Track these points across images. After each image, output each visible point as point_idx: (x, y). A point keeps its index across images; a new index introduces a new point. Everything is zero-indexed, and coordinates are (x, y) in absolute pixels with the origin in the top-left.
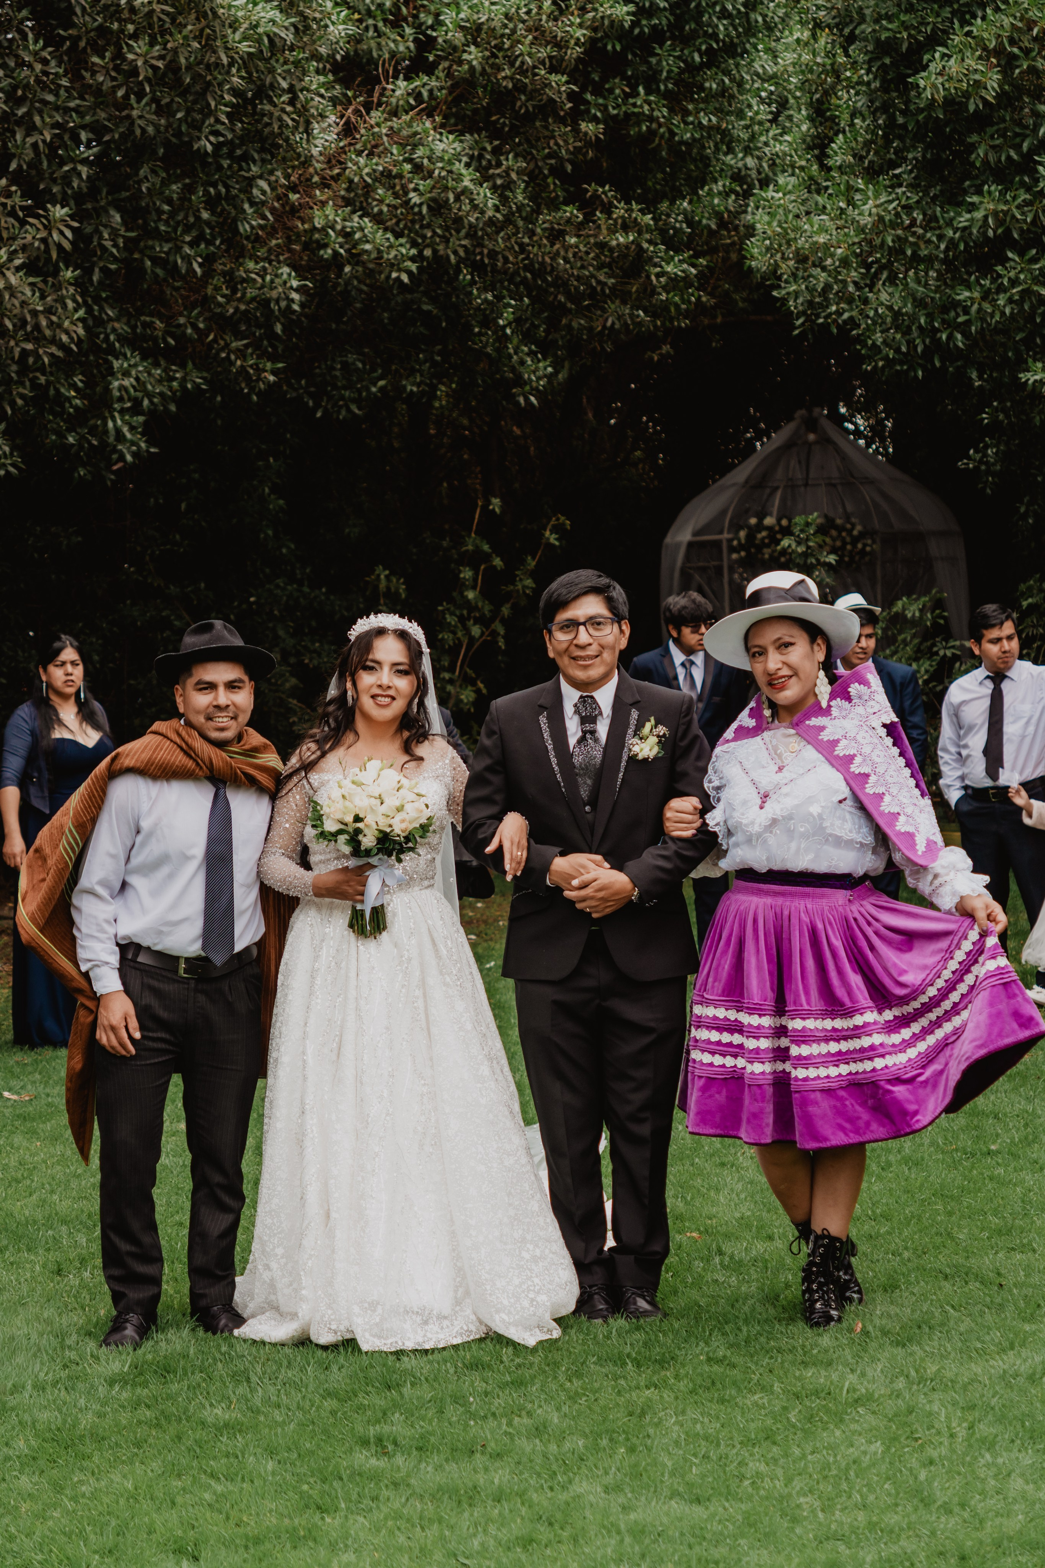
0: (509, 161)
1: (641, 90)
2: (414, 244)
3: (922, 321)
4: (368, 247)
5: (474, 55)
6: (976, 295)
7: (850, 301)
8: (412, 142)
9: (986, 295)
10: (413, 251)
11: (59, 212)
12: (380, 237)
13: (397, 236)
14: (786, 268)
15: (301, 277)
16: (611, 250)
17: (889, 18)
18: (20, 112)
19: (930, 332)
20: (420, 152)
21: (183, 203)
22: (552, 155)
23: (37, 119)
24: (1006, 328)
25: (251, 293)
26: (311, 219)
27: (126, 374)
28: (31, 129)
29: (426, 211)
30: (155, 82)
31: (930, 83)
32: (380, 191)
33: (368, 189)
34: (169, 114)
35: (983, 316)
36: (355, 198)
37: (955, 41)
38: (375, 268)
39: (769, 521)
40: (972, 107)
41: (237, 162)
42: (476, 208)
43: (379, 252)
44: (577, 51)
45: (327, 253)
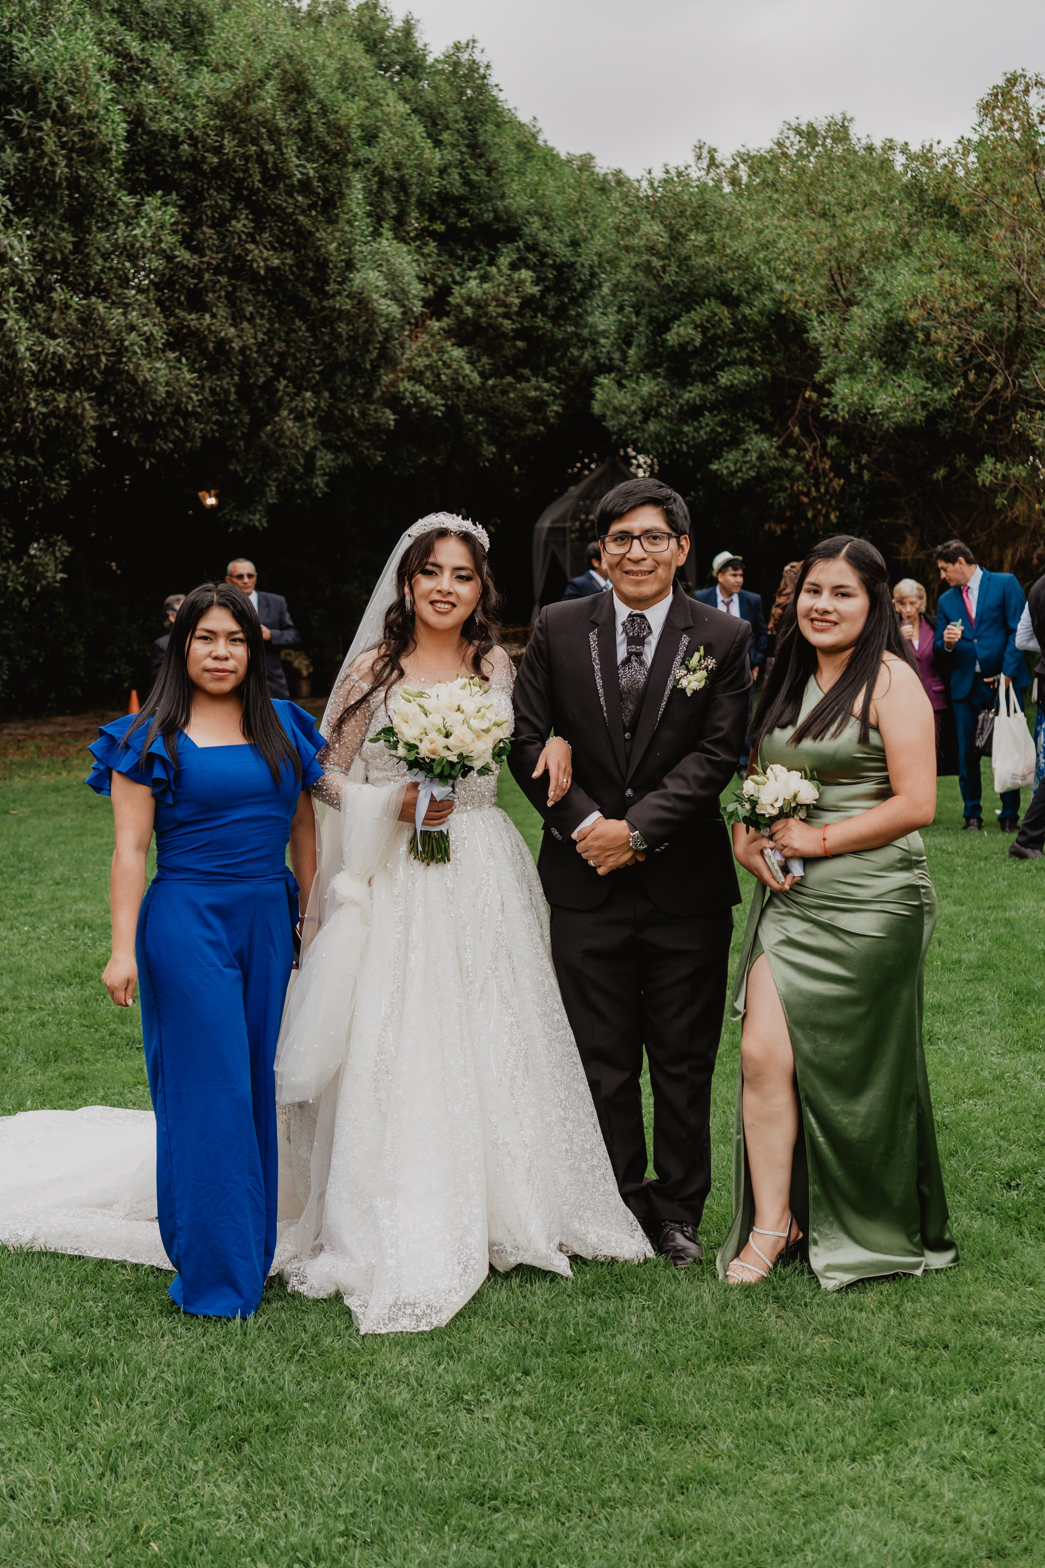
0: (485, 359)
1: (539, 315)
2: (443, 398)
3: (669, 438)
4: (423, 400)
5: (469, 311)
6: (691, 429)
7: (637, 428)
8: (441, 351)
9: (696, 430)
10: (443, 402)
11: (308, 394)
12: (429, 395)
13: (436, 394)
14: (608, 413)
15: (394, 414)
16: (528, 398)
17: (656, 307)
18: (292, 351)
19: (672, 444)
20: (446, 357)
21: (351, 387)
22: (505, 356)
23: (298, 355)
24: (706, 443)
25: (372, 421)
26: (397, 387)
27: (322, 459)
28: (295, 359)
29: (448, 384)
30: (347, 340)
31: (672, 338)
32: (428, 374)
33: (421, 373)
34: (352, 353)
35: (694, 438)
36: (416, 376)
37: (683, 319)
38: (426, 410)
39: (591, 517)
40: (690, 348)
41: (375, 367)
42: (471, 382)
43: (428, 402)
44: (515, 309)
45: (405, 402)
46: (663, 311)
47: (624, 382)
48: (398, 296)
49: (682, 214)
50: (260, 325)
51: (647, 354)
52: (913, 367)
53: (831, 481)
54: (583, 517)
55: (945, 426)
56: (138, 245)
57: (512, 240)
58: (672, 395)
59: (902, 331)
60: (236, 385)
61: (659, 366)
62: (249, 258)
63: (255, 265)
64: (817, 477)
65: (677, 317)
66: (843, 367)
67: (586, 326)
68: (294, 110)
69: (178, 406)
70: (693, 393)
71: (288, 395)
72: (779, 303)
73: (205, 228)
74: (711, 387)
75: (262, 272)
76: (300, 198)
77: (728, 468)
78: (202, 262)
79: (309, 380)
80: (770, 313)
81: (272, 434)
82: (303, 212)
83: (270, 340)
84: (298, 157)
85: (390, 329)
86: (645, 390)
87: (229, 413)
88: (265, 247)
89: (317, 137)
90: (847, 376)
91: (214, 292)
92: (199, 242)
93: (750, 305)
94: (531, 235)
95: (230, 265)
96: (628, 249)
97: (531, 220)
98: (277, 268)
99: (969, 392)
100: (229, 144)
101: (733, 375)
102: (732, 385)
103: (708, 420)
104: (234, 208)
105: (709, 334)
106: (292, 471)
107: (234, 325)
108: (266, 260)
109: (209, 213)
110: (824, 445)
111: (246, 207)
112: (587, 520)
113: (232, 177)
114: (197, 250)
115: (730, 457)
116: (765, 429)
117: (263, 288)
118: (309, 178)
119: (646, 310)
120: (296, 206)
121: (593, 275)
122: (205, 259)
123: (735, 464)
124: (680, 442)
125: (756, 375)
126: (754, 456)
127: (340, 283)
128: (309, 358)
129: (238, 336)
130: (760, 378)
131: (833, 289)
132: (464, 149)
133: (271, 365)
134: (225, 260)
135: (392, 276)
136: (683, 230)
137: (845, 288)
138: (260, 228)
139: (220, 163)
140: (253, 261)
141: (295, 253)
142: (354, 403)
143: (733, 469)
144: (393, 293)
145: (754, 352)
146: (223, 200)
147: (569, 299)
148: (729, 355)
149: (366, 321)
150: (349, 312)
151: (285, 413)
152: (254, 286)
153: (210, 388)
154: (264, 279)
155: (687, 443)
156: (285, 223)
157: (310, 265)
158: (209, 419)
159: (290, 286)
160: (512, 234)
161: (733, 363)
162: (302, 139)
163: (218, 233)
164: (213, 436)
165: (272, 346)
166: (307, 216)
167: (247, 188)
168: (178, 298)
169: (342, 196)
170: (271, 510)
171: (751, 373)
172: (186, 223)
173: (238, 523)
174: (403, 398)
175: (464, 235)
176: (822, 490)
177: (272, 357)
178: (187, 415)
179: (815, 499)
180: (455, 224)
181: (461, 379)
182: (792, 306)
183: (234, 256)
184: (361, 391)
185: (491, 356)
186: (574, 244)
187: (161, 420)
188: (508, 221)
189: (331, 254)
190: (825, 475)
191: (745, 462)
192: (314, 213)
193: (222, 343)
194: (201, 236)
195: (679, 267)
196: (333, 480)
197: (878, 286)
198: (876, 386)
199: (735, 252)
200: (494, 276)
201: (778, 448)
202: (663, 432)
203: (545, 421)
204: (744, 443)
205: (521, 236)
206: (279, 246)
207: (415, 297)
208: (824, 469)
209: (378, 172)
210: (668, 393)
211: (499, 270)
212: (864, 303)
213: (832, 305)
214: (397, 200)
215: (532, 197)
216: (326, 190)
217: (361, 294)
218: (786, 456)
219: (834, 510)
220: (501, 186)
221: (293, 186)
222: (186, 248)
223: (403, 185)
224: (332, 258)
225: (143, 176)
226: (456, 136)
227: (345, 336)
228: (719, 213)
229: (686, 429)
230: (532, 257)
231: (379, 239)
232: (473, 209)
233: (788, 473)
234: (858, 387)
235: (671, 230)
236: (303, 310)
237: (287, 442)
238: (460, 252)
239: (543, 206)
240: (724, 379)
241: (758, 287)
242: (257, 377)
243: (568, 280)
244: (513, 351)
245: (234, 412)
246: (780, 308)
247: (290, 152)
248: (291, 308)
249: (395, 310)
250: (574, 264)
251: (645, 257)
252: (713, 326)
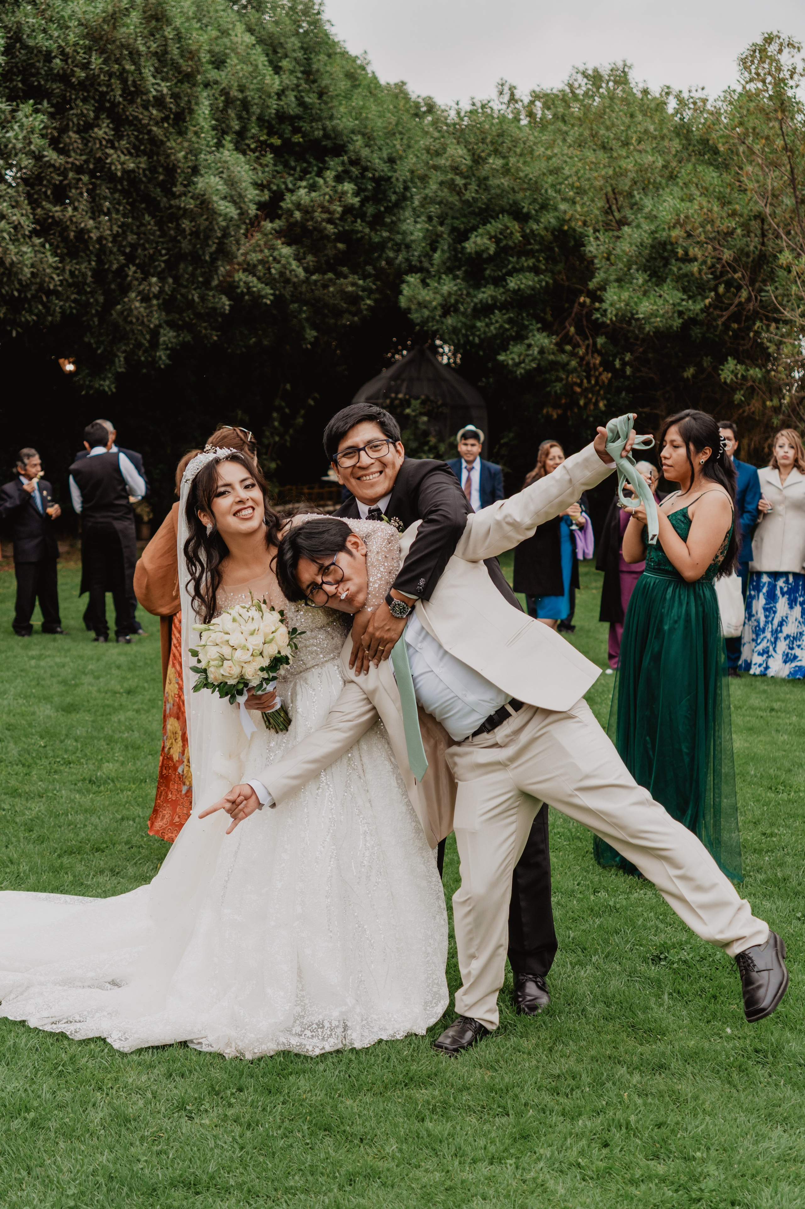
0: (310, 258)
1: (359, 221)
2: (272, 289)
3: (464, 331)
4: (255, 289)
5: (298, 215)
6: (483, 324)
7: (437, 321)
8: (273, 248)
9: (487, 325)
10: (272, 292)
11: (154, 280)
12: (260, 286)
13: (266, 285)
14: (413, 307)
15: (230, 299)
16: (346, 293)
17: (457, 219)
18: (142, 242)
19: (466, 336)
20: (276, 253)
21: (193, 275)
22: (327, 255)
23: (147, 246)
24: (495, 337)
25: (210, 305)
26: (233, 277)
27: (165, 335)
28: (145, 249)
29: (277, 276)
30: (190, 235)
31: (470, 246)
32: (260, 267)
33: (255, 266)
34: (194, 246)
35: (485, 333)
36: (250, 269)
37: (480, 231)
38: (257, 298)
39: (400, 396)
40: (485, 256)
41: (214, 260)
42: (296, 276)
43: (259, 291)
44: (337, 216)
45: (239, 291)
46: (463, 223)
47: (428, 281)
48: (237, 199)
49: (483, 141)
50: (116, 219)
51: (449, 258)
52: (672, 280)
53: (600, 374)
54: (393, 395)
55: (696, 332)
56: (10, 146)
57: (338, 155)
58: (468, 294)
59: (665, 250)
60: (92, 270)
61: (459, 269)
62: (108, 161)
63: (113, 168)
64: (589, 370)
65: (475, 228)
66: (613, 278)
67: (398, 233)
68: (153, 35)
69: (41, 284)
70: (486, 294)
71: (137, 279)
72: (562, 221)
73: (71, 134)
74: (502, 290)
75: (119, 174)
76: (154, 112)
77: (513, 359)
78: (67, 162)
79: (156, 267)
80: (554, 229)
81: (122, 313)
82: (157, 124)
83: (124, 232)
84: (154, 77)
85: (228, 227)
86: (445, 289)
87: (86, 293)
88: (123, 153)
89: (172, 59)
90: (616, 284)
91: (77, 188)
92: (65, 145)
93: (538, 222)
94: (354, 151)
95: (91, 166)
96: (436, 168)
97: (355, 138)
98: (133, 171)
99: (719, 303)
100: (96, 61)
101: (520, 280)
102: (519, 289)
103: (498, 316)
104: (97, 118)
105: (502, 245)
106: (139, 345)
107: (93, 218)
108: (123, 164)
109: (75, 120)
110: (595, 344)
111: (108, 117)
112: (396, 398)
113: (97, 90)
114: (63, 152)
115: (516, 349)
116: (547, 328)
117: (119, 187)
118: (163, 96)
119: (448, 221)
120: (151, 119)
121: (406, 188)
122: (70, 160)
123: (519, 356)
124: (473, 335)
125: (540, 281)
126: (536, 350)
127: (185, 186)
128: (156, 248)
129: (96, 228)
130: (544, 284)
131: (608, 211)
132: (300, 75)
133: (124, 254)
134: (86, 161)
135: (231, 183)
136: (483, 155)
137: (619, 211)
138: (119, 136)
139: (87, 77)
140: (111, 163)
141: (149, 158)
142: (195, 289)
143: (517, 360)
144: (232, 196)
145: (538, 261)
146: (88, 110)
147: (386, 208)
148: (517, 263)
149: (206, 220)
150: (192, 210)
151: (133, 295)
152: (112, 186)
153: (70, 271)
154: (121, 180)
155: (479, 336)
156: (140, 132)
157: (161, 170)
158: (68, 298)
159: (142, 187)
160: (339, 150)
161: (521, 270)
162: (159, 60)
163: (82, 138)
164: (71, 312)
165: (125, 238)
166: (160, 127)
167: (109, 101)
168: (45, 193)
169: (191, 111)
170: (118, 377)
171: (536, 279)
172: (55, 128)
173: (90, 387)
174: (238, 287)
175: (297, 149)
176: (593, 382)
177: (125, 247)
178: (50, 293)
179: (586, 389)
180: (289, 139)
181: (288, 272)
182: (573, 224)
183: (95, 158)
184: (201, 279)
185: (315, 255)
186: (391, 161)
187: (26, 296)
188: (335, 138)
189: (179, 161)
190: (596, 369)
191: (528, 355)
192: (166, 125)
193: (82, 233)
194: (68, 140)
195: (479, 186)
196: (174, 353)
197: (647, 210)
198: (640, 294)
199: (526, 175)
200: (320, 187)
201: (556, 344)
202: (459, 325)
203: (359, 312)
204: (527, 338)
205: (346, 152)
206: (135, 151)
207: (251, 201)
208: (594, 364)
209: (225, 92)
210: (465, 292)
211: (326, 182)
212: (634, 224)
213: (607, 226)
214: (240, 118)
215: (356, 119)
216: (178, 105)
217: (204, 195)
218: (563, 351)
219: (602, 399)
220: (331, 108)
221: (149, 101)
222: (54, 149)
223: (245, 104)
224: (180, 165)
225: (20, 85)
226: (294, 63)
227: (188, 231)
228: (515, 142)
229: (479, 324)
230: (355, 171)
231: (221, 149)
232: (305, 126)
233: (564, 366)
234: (625, 295)
235: (474, 154)
236: (153, 207)
237: (134, 320)
238: (293, 164)
239: (366, 127)
240: (513, 283)
241: (544, 207)
242: (111, 263)
243: (384, 192)
244: (334, 252)
245: (90, 292)
246: (562, 225)
247: (148, 72)
248: (143, 206)
249: (233, 212)
250: (390, 178)
251: (450, 176)
252: (505, 237)
